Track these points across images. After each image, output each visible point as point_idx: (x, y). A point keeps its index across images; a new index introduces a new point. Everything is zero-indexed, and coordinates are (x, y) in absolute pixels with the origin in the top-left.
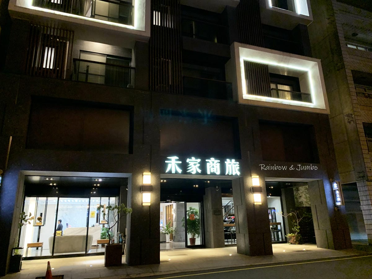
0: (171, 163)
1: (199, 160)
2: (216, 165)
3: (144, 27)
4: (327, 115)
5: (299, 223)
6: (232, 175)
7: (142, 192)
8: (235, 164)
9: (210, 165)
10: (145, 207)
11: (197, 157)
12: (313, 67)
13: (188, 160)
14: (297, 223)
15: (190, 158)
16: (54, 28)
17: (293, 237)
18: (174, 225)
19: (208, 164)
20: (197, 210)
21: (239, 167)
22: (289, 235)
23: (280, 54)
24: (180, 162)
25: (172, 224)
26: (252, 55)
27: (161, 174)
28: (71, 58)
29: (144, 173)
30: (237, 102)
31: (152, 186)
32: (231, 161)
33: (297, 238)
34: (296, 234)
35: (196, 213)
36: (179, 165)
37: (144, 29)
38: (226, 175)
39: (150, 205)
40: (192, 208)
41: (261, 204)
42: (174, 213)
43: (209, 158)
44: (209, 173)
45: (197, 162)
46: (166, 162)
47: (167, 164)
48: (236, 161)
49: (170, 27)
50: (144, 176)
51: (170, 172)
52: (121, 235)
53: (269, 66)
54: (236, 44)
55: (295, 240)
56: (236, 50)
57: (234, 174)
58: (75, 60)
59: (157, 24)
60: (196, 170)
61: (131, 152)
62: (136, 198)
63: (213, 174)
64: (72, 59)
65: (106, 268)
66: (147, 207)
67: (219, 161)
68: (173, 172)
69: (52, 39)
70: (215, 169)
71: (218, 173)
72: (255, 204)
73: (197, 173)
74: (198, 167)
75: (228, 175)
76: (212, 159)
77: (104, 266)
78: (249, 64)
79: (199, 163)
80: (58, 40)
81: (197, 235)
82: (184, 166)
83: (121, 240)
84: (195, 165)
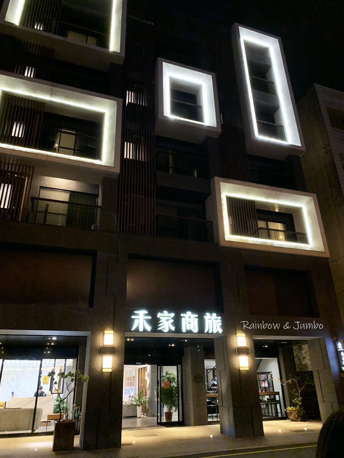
0: (138, 319)
1: (173, 315)
2: (194, 321)
3: (113, 163)
4: (326, 259)
5: (300, 393)
6: (212, 333)
7: (102, 355)
8: (216, 319)
9: (186, 321)
10: (105, 374)
11: (170, 311)
12: (308, 203)
13: (159, 315)
14: (298, 393)
15: (162, 312)
16: (12, 164)
17: (294, 411)
18: (147, 393)
19: (183, 320)
20: (175, 375)
21: (222, 322)
22: (289, 408)
23: (268, 189)
24: (150, 318)
25: (146, 393)
26: (236, 191)
27: (125, 333)
28: (29, 196)
29: (106, 332)
30: (218, 244)
31: (114, 347)
32: (211, 315)
33: (299, 412)
34: (298, 407)
35: (174, 379)
36: (148, 321)
37: (113, 164)
38: (206, 333)
39: (111, 371)
40: (168, 373)
41: (247, 369)
42: (148, 378)
43: (185, 312)
44: (184, 330)
45: (170, 317)
46: (132, 317)
47: (134, 319)
48: (217, 316)
49: (143, 160)
50: (105, 335)
51: (137, 330)
52: (77, 408)
53: (256, 202)
54: (216, 178)
55: (296, 416)
56: (216, 186)
57: (215, 332)
58: (33, 199)
59: (128, 158)
60: (169, 327)
61: (91, 305)
62: (95, 363)
63: (189, 332)
64: (30, 198)
65: (53, 453)
66: (108, 374)
67: (197, 316)
68: (141, 330)
69: (9, 174)
70: (192, 325)
71: (196, 330)
72: (241, 369)
73: (170, 331)
74: (171, 323)
75: (208, 333)
76: (189, 313)
77: (52, 450)
78: (232, 200)
79: (173, 318)
80: (16, 175)
81: (174, 408)
82: (155, 322)
83: (76, 415)
84: (167, 320)
